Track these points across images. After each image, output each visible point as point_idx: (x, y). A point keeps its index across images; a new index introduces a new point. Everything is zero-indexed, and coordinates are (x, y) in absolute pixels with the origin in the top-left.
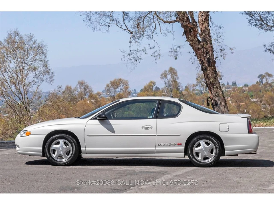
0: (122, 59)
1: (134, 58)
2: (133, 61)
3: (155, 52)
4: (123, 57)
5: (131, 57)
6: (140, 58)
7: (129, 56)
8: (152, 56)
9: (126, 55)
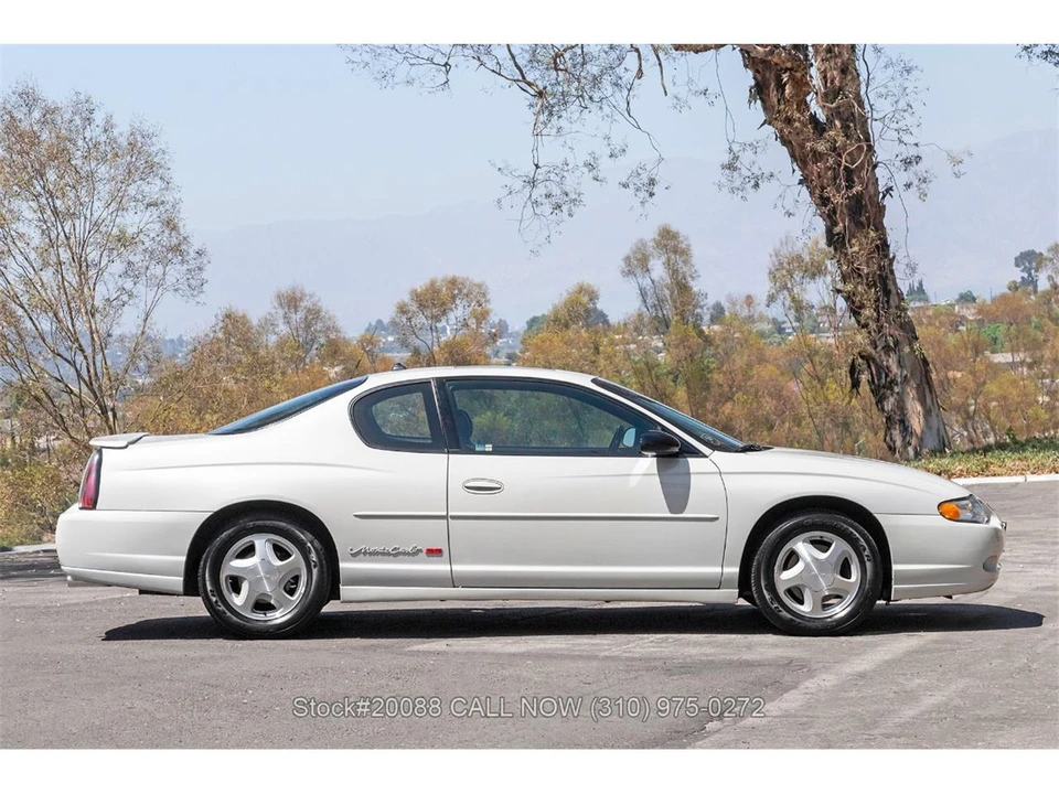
0: (499, 201)
1: (548, 196)
2: (547, 209)
3: (640, 171)
4: (506, 191)
5: (540, 191)
6: (573, 196)
7: (528, 189)
8: (625, 186)
9: (518, 184)
